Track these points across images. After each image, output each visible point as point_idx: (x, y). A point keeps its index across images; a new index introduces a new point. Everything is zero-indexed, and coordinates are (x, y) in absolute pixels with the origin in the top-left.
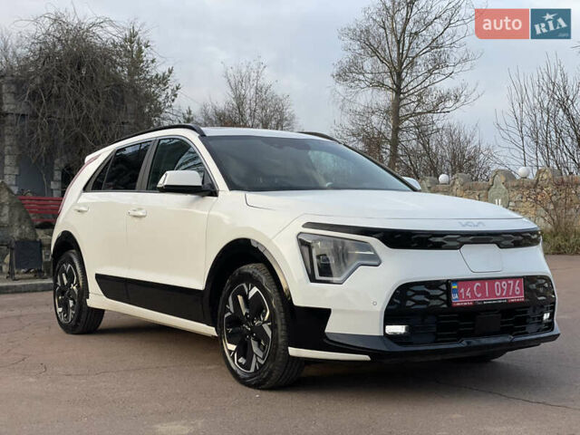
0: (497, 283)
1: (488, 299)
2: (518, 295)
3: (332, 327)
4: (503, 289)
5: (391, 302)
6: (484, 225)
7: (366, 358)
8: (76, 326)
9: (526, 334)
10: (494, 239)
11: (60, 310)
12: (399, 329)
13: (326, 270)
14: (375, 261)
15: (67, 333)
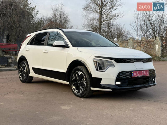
0: (143, 71)
1: (140, 76)
2: (147, 75)
3: (102, 82)
4: (144, 73)
5: (117, 76)
6: (139, 57)
7: (111, 90)
8: (26, 81)
9: (149, 84)
10: (142, 60)
11: (21, 77)
12: (119, 83)
13: (101, 68)
14: (113, 66)
15: (23, 83)
